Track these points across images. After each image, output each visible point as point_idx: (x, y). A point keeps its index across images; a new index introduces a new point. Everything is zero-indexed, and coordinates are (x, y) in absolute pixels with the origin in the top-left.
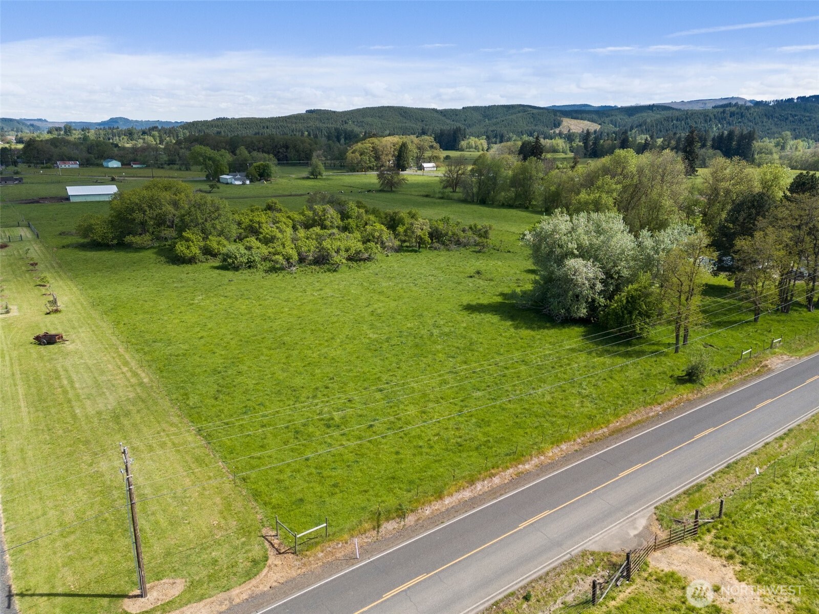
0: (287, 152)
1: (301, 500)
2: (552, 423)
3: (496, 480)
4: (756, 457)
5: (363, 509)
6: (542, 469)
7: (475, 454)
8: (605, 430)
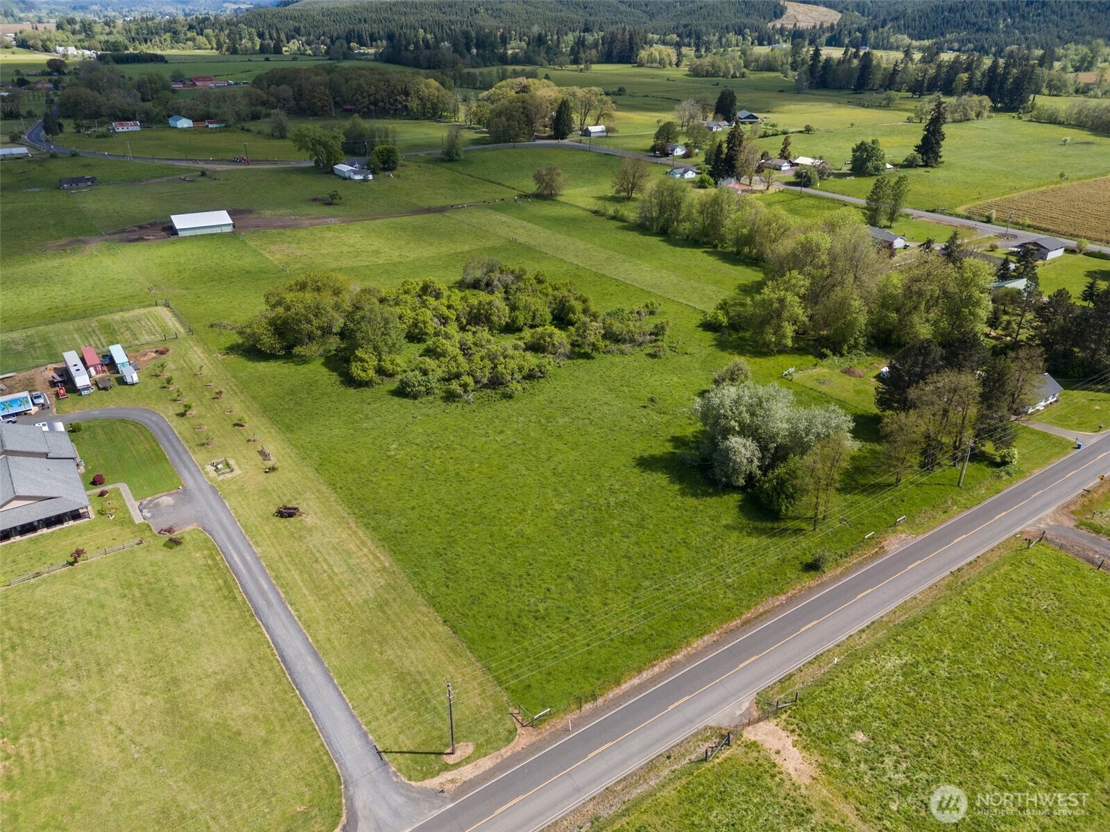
0: (407, 100)
1: (529, 686)
2: (700, 615)
3: (656, 669)
4: (838, 649)
5: (570, 693)
6: (690, 658)
7: (642, 646)
8: (739, 621)
